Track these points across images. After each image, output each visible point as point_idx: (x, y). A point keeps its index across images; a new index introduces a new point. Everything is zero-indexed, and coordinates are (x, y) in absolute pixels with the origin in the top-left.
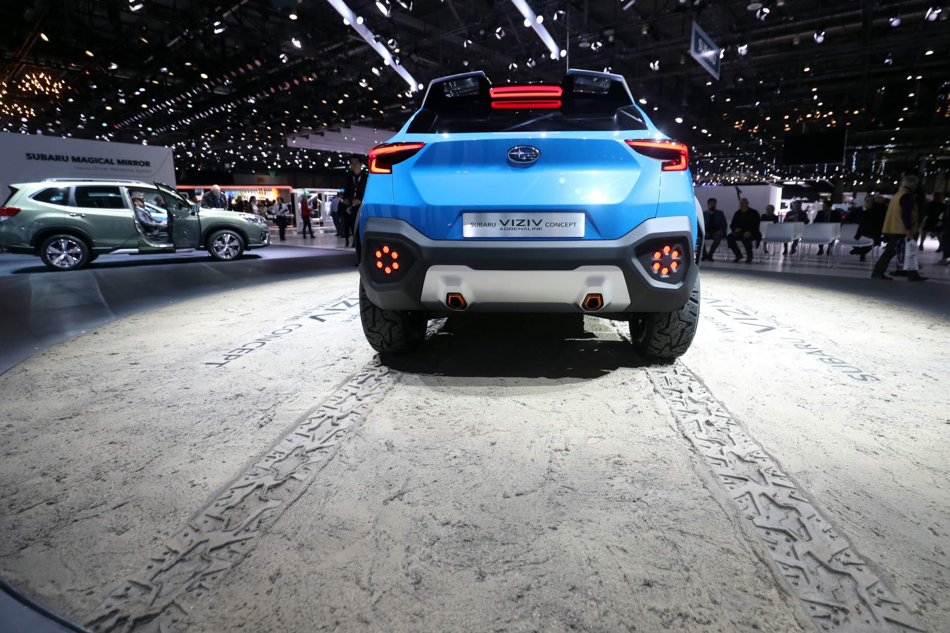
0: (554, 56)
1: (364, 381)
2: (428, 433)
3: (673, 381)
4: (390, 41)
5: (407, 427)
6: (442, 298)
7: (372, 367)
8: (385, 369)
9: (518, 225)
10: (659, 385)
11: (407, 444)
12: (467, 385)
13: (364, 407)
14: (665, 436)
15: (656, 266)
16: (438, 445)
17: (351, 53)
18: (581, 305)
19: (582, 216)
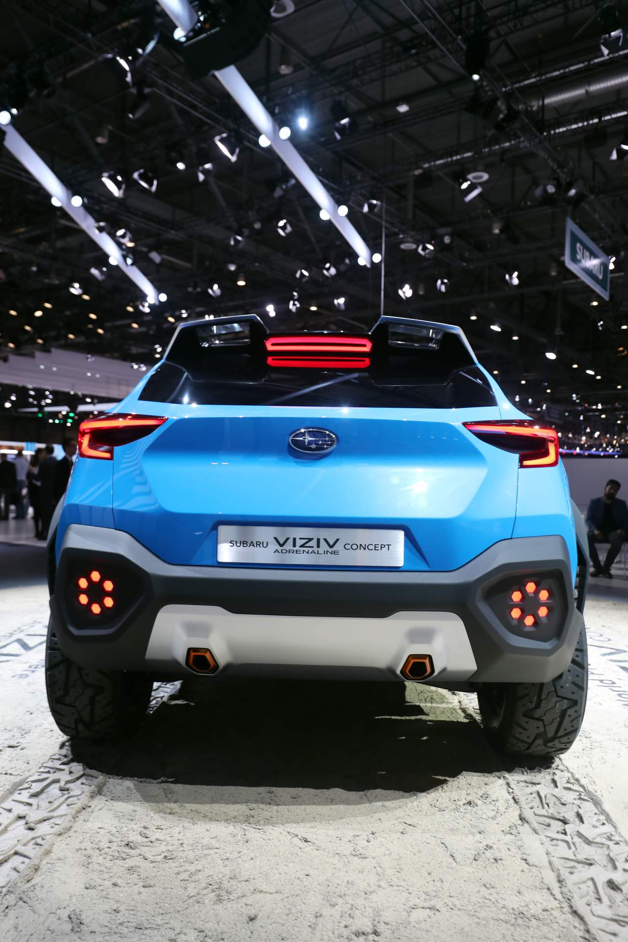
0: (362, 261)
1: (42, 792)
2: (143, 896)
3: (551, 801)
4: (120, 232)
5: (108, 884)
6: (180, 655)
7: (57, 764)
8: (77, 768)
9: (302, 546)
10: (526, 807)
11: (104, 919)
12: (213, 801)
13: (37, 844)
14: (540, 907)
15: (516, 613)
16: (159, 920)
17: (60, 244)
18: (398, 672)
19: (400, 535)
